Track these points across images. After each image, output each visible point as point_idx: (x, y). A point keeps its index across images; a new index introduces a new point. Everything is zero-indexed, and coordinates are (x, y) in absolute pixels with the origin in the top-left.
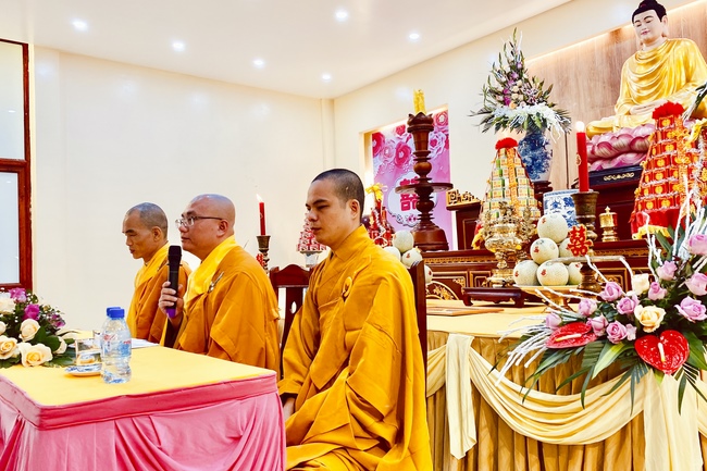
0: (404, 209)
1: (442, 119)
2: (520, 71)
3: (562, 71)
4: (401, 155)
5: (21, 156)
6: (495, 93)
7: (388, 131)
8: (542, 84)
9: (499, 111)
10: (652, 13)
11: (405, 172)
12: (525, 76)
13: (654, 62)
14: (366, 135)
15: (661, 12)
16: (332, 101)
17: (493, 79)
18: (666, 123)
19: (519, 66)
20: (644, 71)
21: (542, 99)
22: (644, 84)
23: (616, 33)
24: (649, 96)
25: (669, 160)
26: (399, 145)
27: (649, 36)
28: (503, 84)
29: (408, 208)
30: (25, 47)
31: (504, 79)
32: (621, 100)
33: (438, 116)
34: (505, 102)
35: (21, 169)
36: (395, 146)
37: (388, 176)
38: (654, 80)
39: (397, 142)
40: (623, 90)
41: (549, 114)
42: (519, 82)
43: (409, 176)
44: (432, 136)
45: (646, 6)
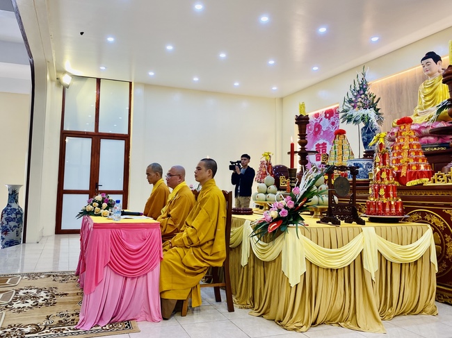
2: (365, 90)
4: (317, 129)
5: (126, 133)
6: (350, 101)
7: (311, 115)
8: (374, 97)
9: (351, 111)
10: (431, 60)
11: (318, 140)
12: (366, 93)
13: (432, 86)
15: (437, 59)
16: (282, 99)
17: (350, 94)
18: (402, 127)
19: (364, 87)
20: (428, 91)
21: (373, 105)
22: (428, 98)
24: (430, 105)
26: (316, 124)
27: (429, 72)
28: (356, 96)
30: (131, 82)
31: (355, 94)
33: (335, 109)
34: (354, 107)
35: (126, 138)
36: (314, 124)
38: (432, 96)
39: (315, 122)
40: (419, 102)
42: (363, 96)
43: (321, 142)
44: (332, 119)
45: (428, 56)
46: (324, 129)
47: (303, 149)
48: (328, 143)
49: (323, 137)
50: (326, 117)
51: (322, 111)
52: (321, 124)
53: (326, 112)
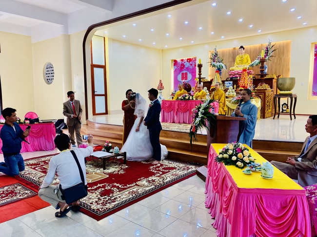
0: (182, 79)
1: (194, 59)
3: (223, 54)
4: (182, 66)
5: (104, 65)
6: (212, 59)
7: (179, 60)
8: (221, 58)
9: (213, 63)
10: (242, 49)
13: (242, 58)
14: (172, 60)
15: (244, 49)
16: (163, 50)
17: (211, 56)
19: (217, 54)
20: (240, 59)
21: (222, 62)
22: (240, 61)
23: (235, 48)
24: (241, 64)
25: (244, 78)
27: (242, 53)
28: (214, 57)
29: (184, 80)
30: (104, 38)
32: (235, 63)
33: (193, 59)
34: (214, 61)
35: (104, 67)
37: (178, 71)
39: (181, 63)
40: (236, 61)
41: (223, 65)
42: (217, 57)
43: (184, 72)
44: (191, 63)
45: (242, 47)
46: (186, 66)
47: (200, 77)
48: (188, 73)
49: (185, 70)
50: (187, 61)
51: (185, 58)
52: (185, 64)
53: (188, 60)
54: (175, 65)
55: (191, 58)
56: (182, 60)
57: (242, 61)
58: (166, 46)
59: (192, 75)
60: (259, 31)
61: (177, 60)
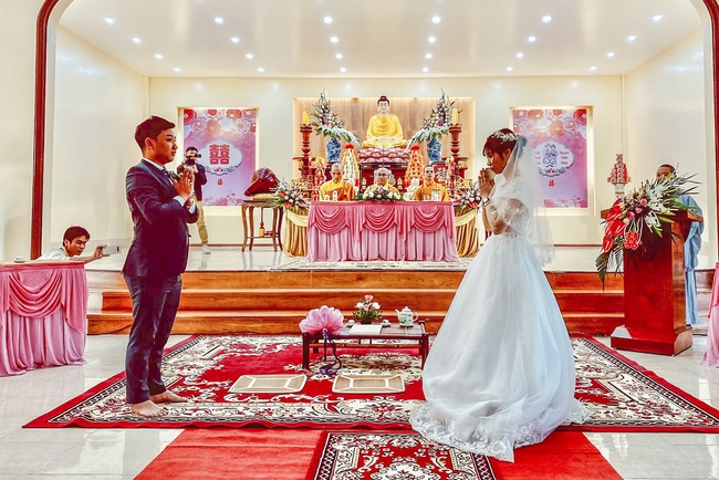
0: (212, 163)
1: (249, 113)
4: (212, 128)
7: (200, 110)
10: (386, 102)
11: (214, 140)
13: (385, 122)
14: (179, 109)
16: (150, 78)
18: (416, 152)
20: (381, 124)
22: (381, 129)
23: (356, 100)
24: (383, 135)
26: (210, 121)
27: (385, 111)
29: (217, 163)
31: (321, 111)
34: (324, 123)
36: (206, 121)
37: (199, 139)
39: (208, 119)
40: (370, 129)
42: (330, 115)
43: (219, 143)
44: (239, 121)
45: (383, 99)
46: (225, 129)
47: (306, 155)
48: (231, 146)
50: (228, 117)
51: (222, 108)
52: (220, 123)
53: (229, 112)
54: (186, 121)
55: (241, 109)
56: (213, 112)
57: (384, 128)
58: (177, 70)
59: (244, 153)
60: (425, 70)
61: (194, 109)
